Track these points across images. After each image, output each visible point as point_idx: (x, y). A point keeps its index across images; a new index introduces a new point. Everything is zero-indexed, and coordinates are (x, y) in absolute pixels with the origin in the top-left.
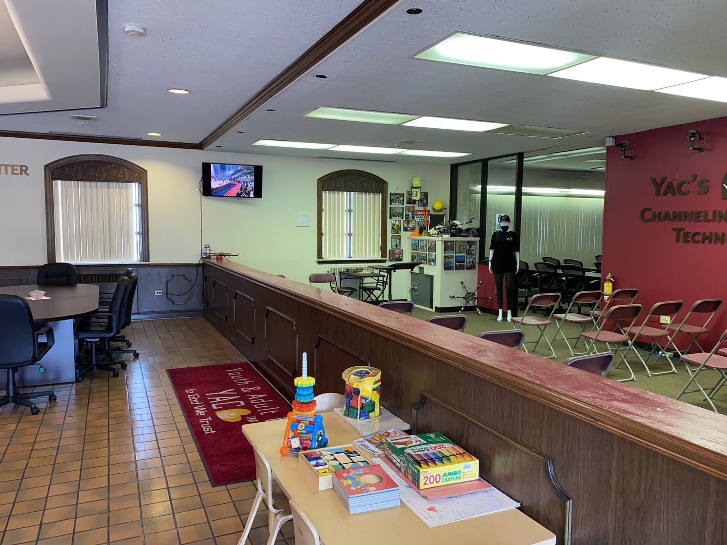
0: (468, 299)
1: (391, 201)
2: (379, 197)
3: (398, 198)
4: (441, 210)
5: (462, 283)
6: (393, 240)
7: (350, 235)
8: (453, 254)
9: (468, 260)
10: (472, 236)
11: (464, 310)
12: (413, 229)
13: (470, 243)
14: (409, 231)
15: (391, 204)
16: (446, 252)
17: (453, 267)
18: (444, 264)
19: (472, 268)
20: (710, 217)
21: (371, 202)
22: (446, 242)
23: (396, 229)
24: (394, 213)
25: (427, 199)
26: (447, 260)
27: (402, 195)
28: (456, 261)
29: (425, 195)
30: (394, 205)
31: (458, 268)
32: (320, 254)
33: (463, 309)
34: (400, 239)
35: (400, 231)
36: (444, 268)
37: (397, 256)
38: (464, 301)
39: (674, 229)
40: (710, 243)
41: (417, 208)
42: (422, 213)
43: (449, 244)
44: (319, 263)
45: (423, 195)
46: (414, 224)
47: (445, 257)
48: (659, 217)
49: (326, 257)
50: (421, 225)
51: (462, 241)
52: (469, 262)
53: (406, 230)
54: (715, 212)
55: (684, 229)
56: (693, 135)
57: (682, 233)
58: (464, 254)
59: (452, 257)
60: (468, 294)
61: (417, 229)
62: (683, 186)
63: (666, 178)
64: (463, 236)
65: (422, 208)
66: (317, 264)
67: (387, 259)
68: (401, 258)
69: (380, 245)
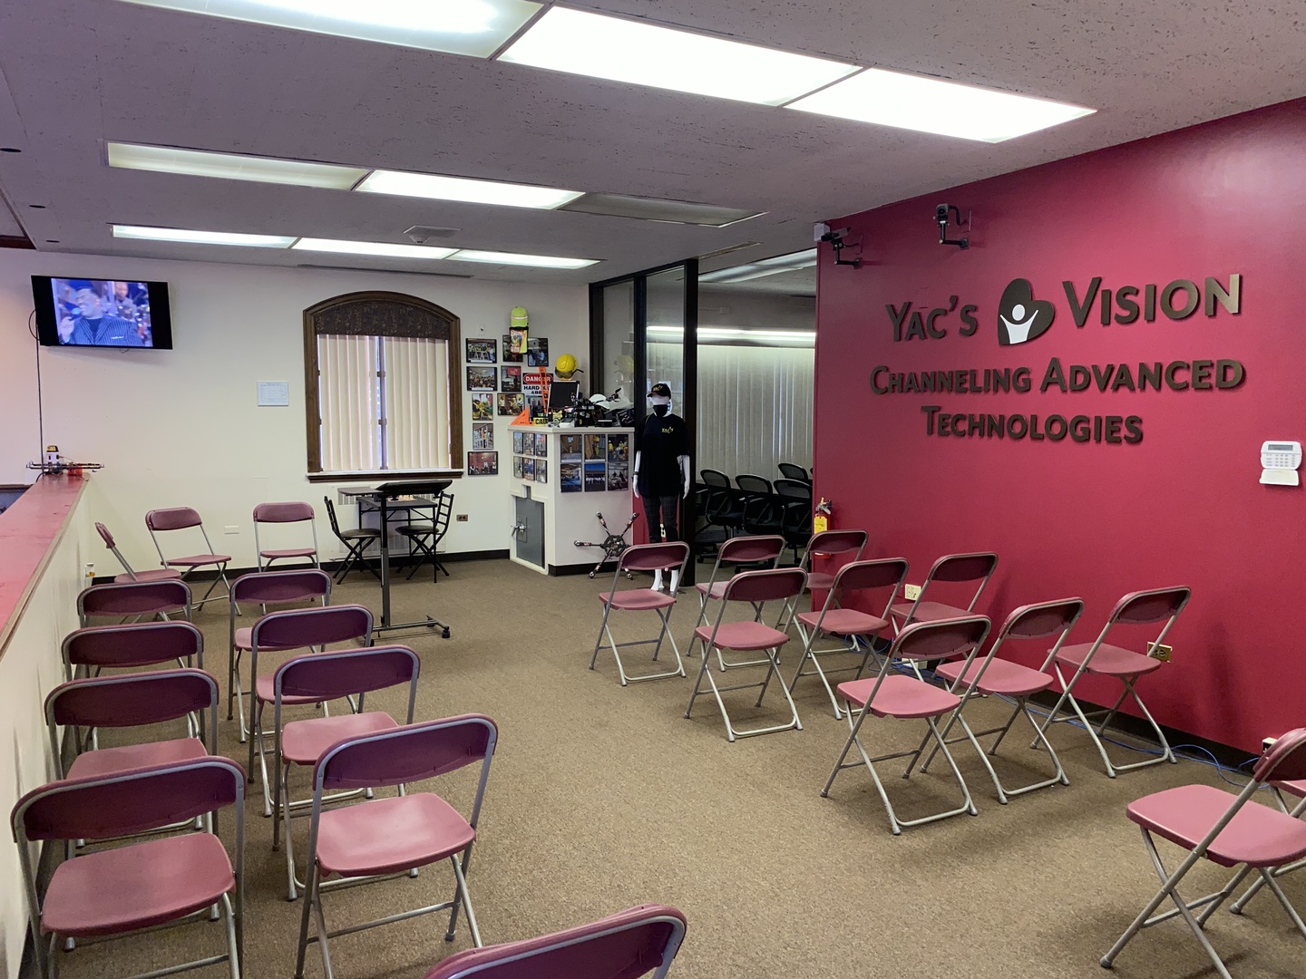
0: (608, 549)
1: (470, 355)
2: (442, 348)
3: (484, 349)
4: (572, 373)
5: (600, 517)
6: (476, 433)
7: (382, 422)
8: (579, 461)
9: (612, 471)
10: (619, 423)
11: (600, 571)
12: (518, 411)
13: (618, 439)
14: (510, 414)
15: (468, 361)
16: (566, 455)
17: (580, 486)
18: (562, 480)
19: (620, 488)
20: (981, 382)
21: (429, 357)
22: (563, 437)
23: (482, 412)
24: (476, 380)
25: (546, 352)
26: (568, 472)
27: (493, 344)
28: (587, 475)
29: (543, 343)
30: (475, 363)
31: (590, 487)
32: (313, 461)
33: (597, 568)
34: (491, 431)
35: (492, 414)
36: (562, 487)
37: (486, 464)
38: (603, 553)
39: (924, 409)
40: (982, 435)
41: (525, 369)
42: (536, 379)
43: (570, 440)
44: (312, 479)
45: (537, 344)
46: (521, 402)
47: (563, 466)
48: (903, 384)
49: (328, 467)
50: (534, 402)
51: (598, 436)
52: (615, 474)
53: (503, 412)
54: (987, 372)
55: (940, 408)
56: (942, 214)
57: (936, 416)
58: (603, 460)
59: (578, 465)
60: (611, 537)
61: (527, 411)
62: (938, 319)
63: (910, 304)
64: (600, 425)
65: (536, 370)
66: (308, 482)
67: (465, 469)
68: (494, 467)
69: (450, 442)
